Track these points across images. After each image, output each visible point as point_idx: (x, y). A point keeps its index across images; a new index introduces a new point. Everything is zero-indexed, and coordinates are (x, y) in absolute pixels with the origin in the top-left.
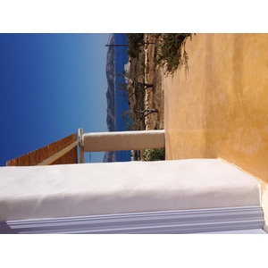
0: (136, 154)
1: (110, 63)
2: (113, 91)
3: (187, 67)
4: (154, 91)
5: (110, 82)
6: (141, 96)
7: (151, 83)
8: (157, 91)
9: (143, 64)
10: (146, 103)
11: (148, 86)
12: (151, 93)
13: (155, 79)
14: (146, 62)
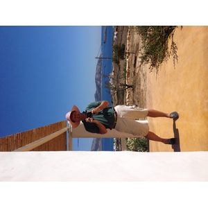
0: (118, 141)
1: (99, 72)
2: (100, 92)
3: (176, 57)
4: (133, 90)
5: (98, 87)
6: (121, 97)
7: (131, 84)
8: (136, 91)
9: (125, 70)
10: (127, 100)
11: (129, 87)
12: (132, 93)
13: (135, 81)
14: (127, 69)
